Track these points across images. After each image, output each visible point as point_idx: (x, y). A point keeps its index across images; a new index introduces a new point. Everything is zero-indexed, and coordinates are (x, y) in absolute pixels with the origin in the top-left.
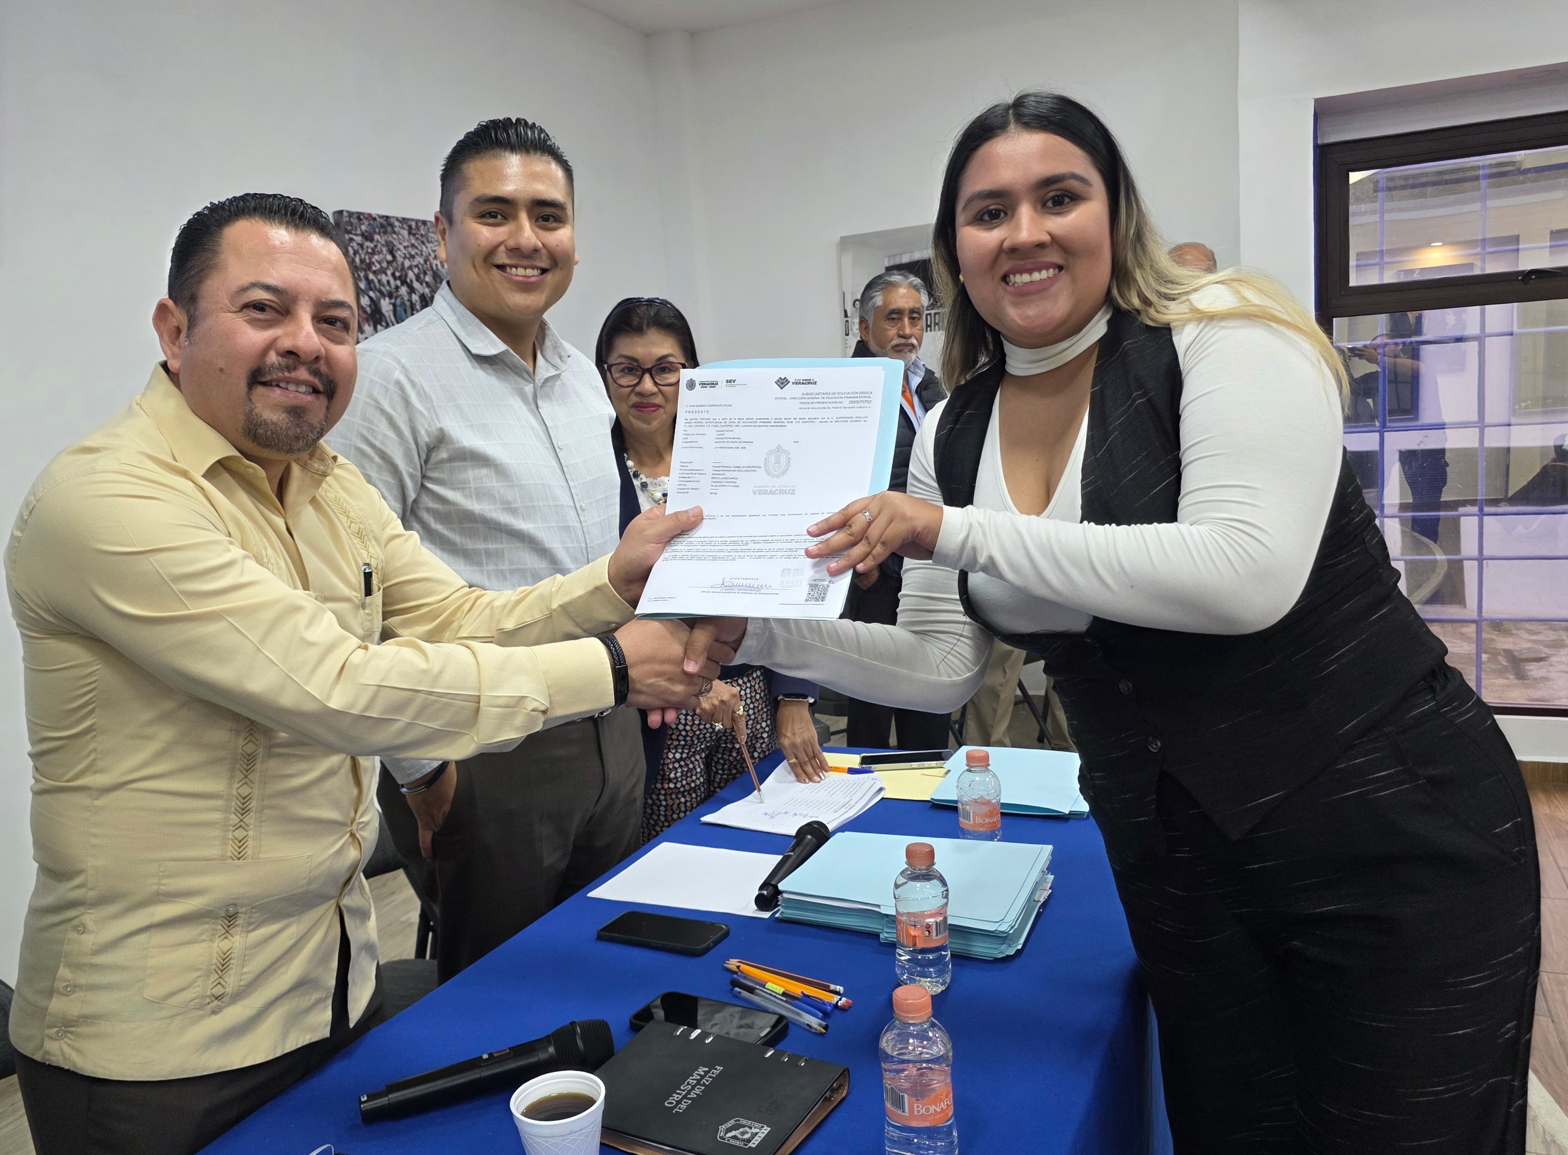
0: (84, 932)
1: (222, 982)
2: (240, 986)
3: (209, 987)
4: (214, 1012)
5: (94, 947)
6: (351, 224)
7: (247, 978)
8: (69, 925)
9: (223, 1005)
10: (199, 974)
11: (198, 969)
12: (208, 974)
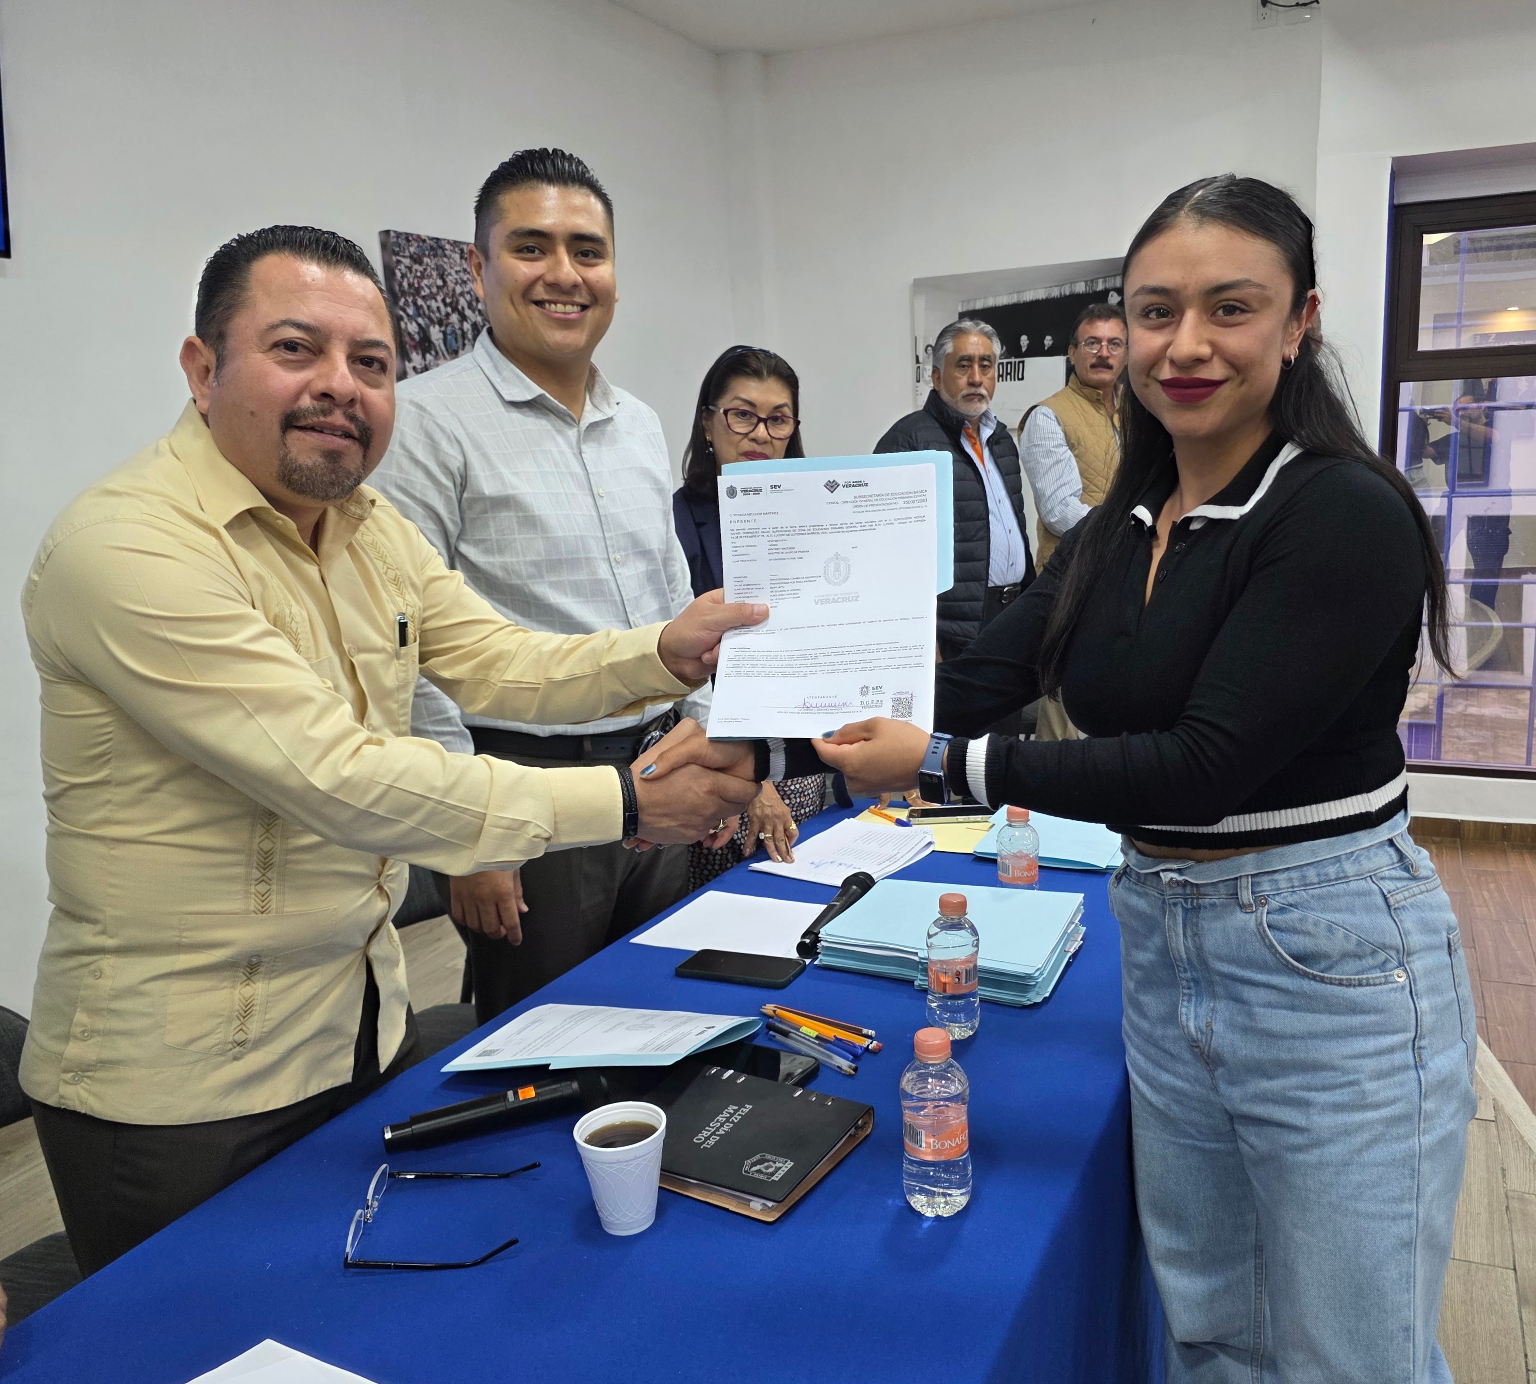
0: (100, 977)
1: (244, 1028)
2: (263, 1032)
3: (230, 1033)
4: (236, 1059)
5: (111, 993)
6: (399, 246)
7: (269, 1025)
8: (84, 971)
9: (244, 1051)
10: (220, 1020)
11: (220, 1016)
12: (229, 1021)
